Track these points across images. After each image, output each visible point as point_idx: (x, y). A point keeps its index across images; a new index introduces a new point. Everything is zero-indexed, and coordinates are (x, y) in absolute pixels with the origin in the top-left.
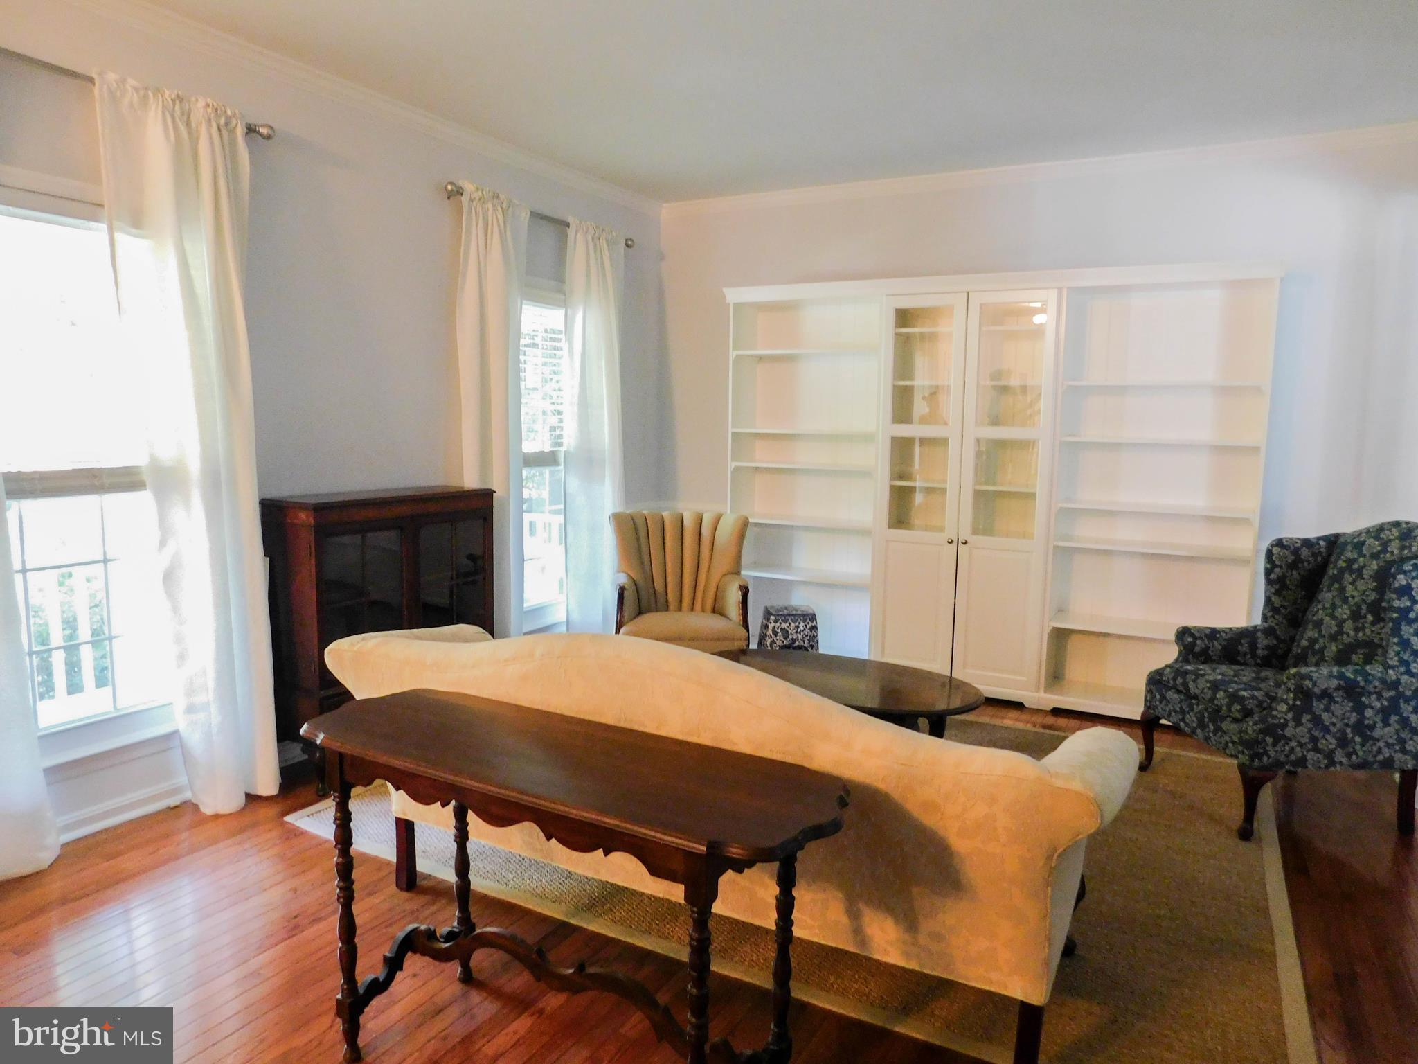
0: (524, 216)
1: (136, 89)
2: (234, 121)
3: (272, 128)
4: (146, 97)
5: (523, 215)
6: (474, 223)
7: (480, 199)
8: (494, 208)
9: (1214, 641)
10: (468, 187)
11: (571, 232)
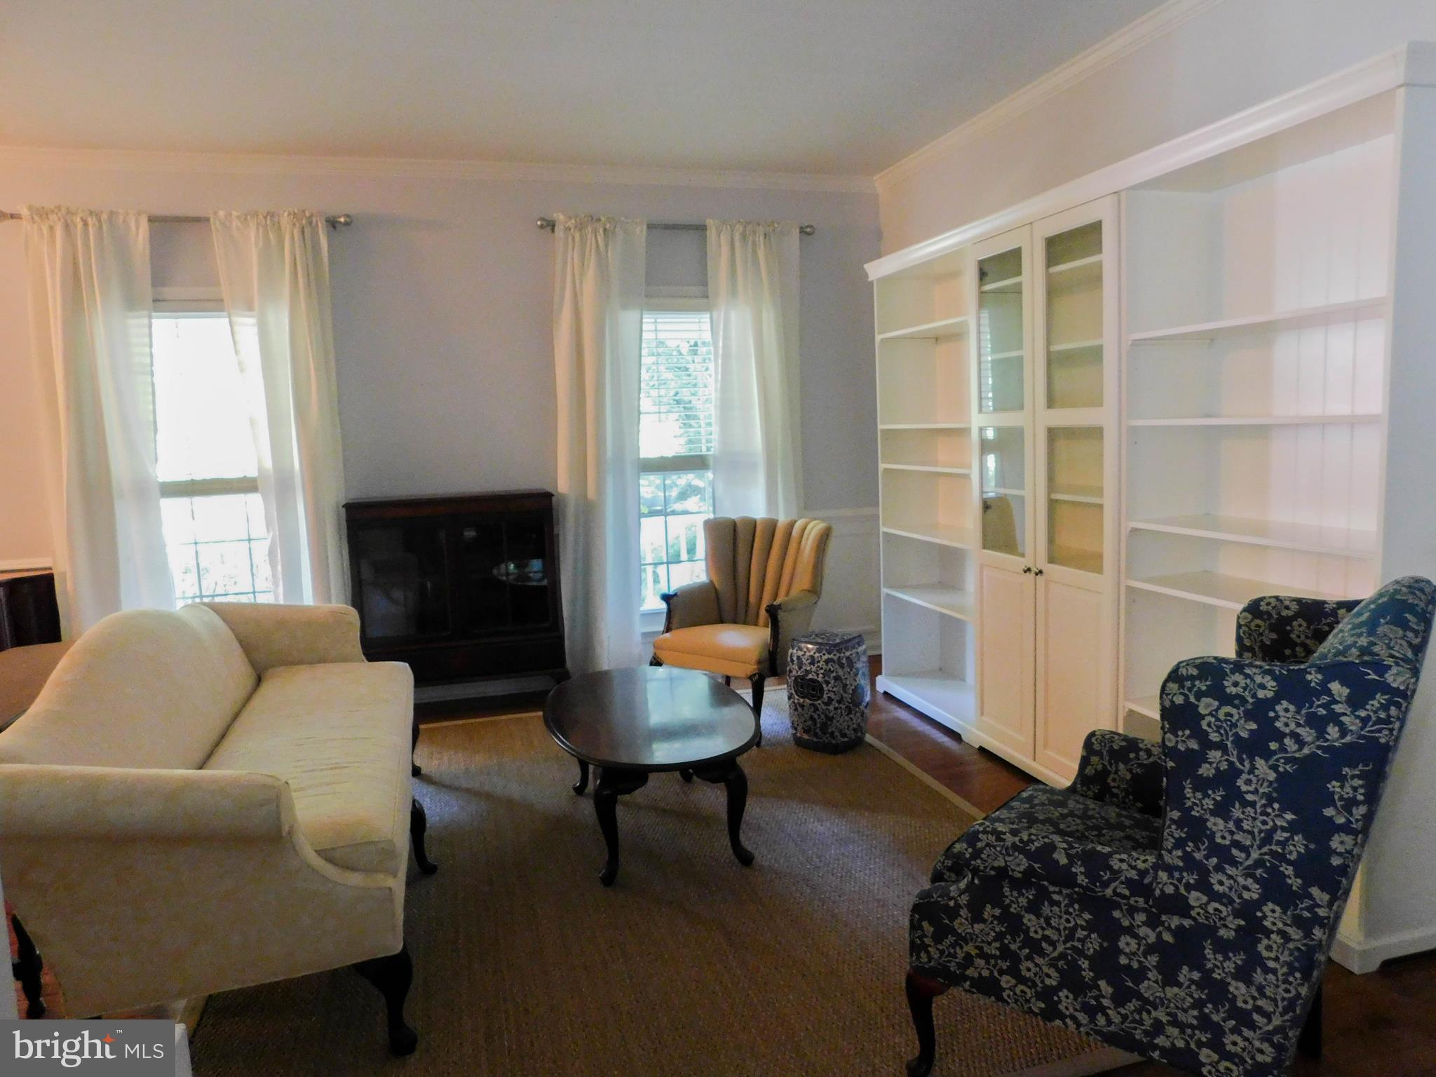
0: (641, 232)
1: (238, 217)
2: (314, 220)
3: (348, 216)
4: (246, 219)
5: (638, 230)
6: (570, 247)
7: (576, 227)
8: (595, 231)
9: (1120, 764)
10: (560, 217)
11: (711, 234)
